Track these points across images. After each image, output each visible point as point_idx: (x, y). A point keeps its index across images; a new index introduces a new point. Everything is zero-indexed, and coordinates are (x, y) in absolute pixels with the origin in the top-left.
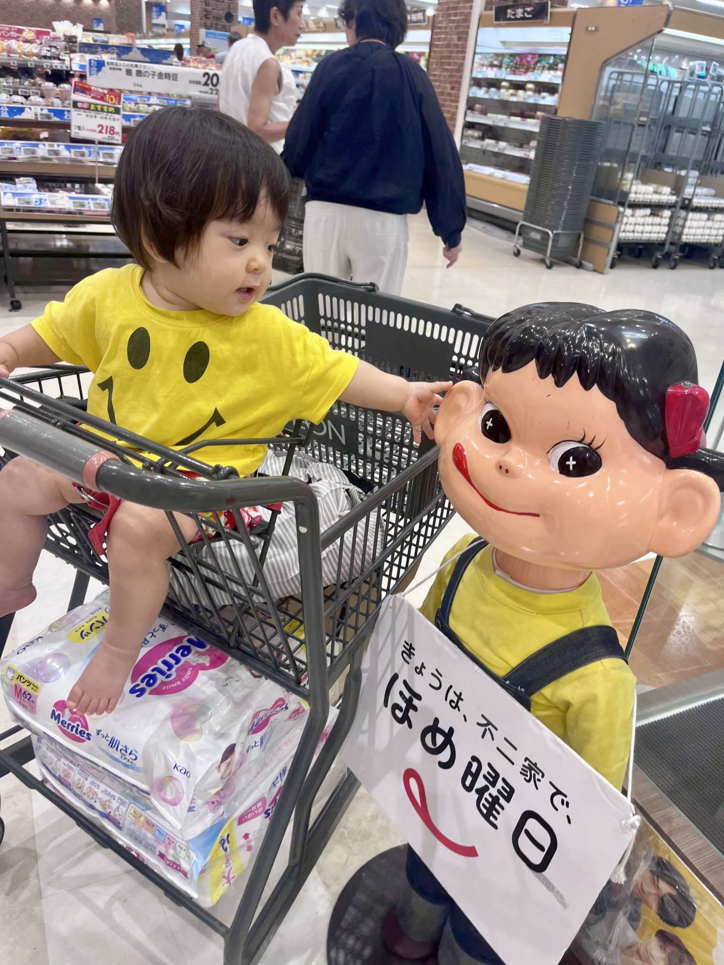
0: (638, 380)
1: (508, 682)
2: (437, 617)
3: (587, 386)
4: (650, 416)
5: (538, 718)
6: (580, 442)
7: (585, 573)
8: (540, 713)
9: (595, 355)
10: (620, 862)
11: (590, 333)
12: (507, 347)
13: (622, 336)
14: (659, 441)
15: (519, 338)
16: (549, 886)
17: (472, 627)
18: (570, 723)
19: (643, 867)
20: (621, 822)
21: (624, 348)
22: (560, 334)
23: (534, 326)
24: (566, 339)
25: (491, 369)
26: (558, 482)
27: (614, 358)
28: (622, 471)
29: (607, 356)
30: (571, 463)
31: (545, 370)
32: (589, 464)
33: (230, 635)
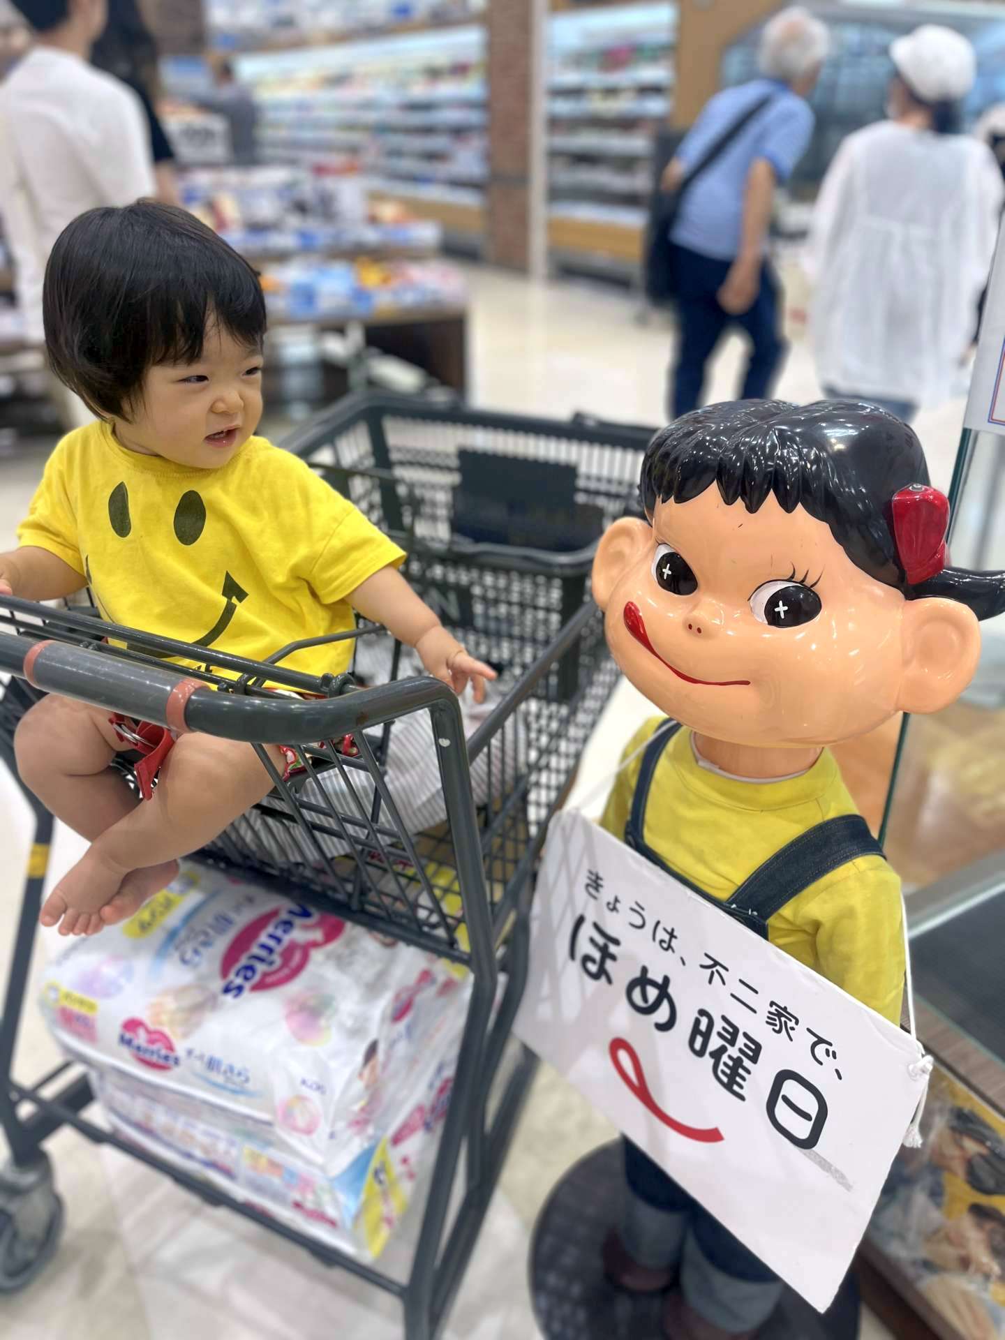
0: (853, 491)
1: (734, 906)
2: (627, 833)
3: (788, 506)
4: (876, 536)
5: (779, 947)
6: (789, 580)
7: (815, 749)
8: (782, 941)
9: (793, 466)
10: (912, 1121)
11: (783, 438)
12: (678, 470)
13: (824, 436)
14: (892, 567)
15: (692, 455)
16: (824, 1165)
17: (678, 840)
18: (822, 948)
19: (940, 1123)
20: (908, 1066)
21: (830, 451)
22: (744, 444)
23: (708, 438)
24: (752, 449)
25: (659, 500)
26: (767, 636)
27: (818, 466)
28: (849, 610)
29: (809, 466)
30: (781, 608)
31: (731, 492)
32: (805, 607)
33: (350, 895)
